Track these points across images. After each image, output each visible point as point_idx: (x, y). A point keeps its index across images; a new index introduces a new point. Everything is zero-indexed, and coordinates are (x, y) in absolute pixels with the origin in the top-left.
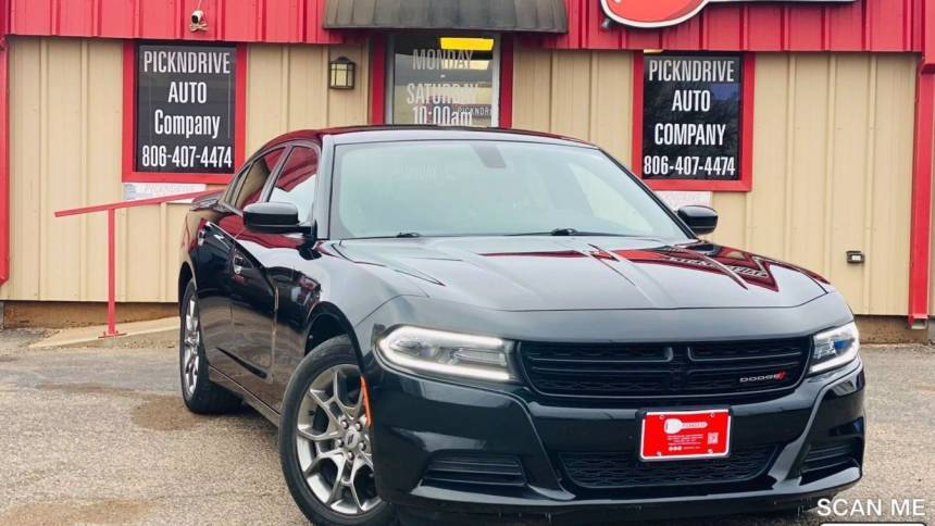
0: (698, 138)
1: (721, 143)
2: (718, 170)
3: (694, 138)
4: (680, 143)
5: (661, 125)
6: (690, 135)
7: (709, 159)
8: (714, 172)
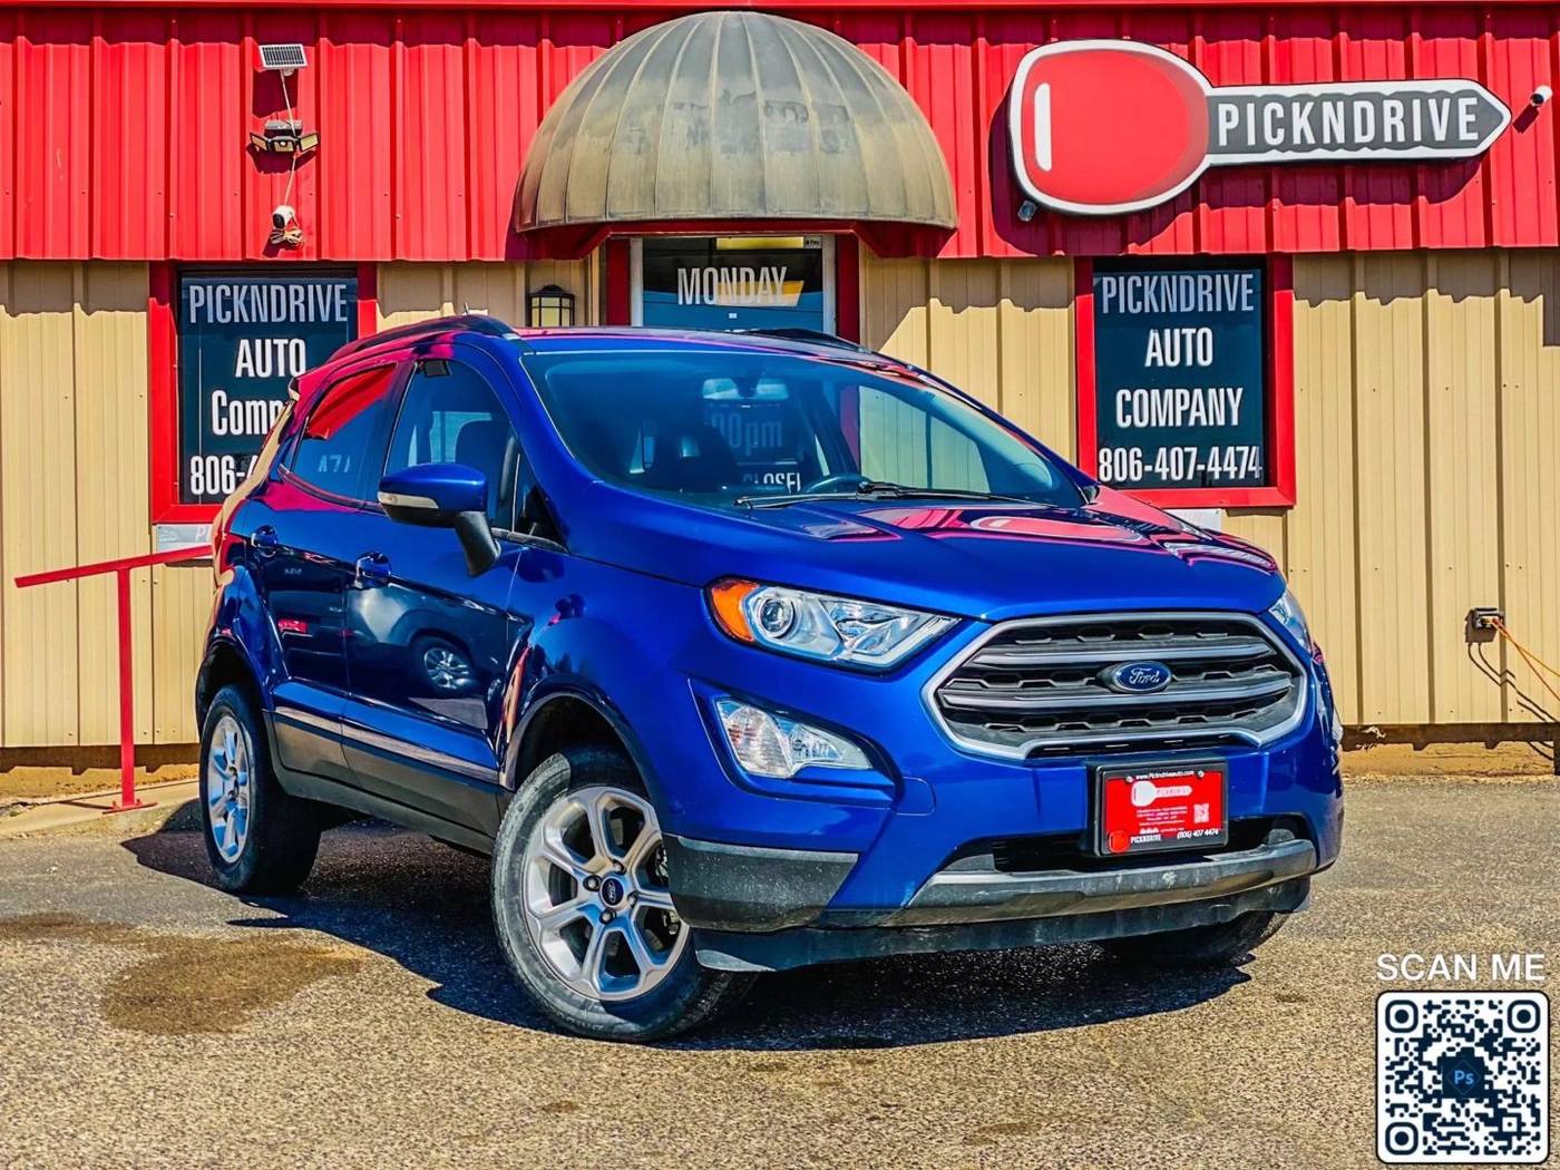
0: (1194, 414)
1: (1235, 422)
2: (1233, 469)
3: (1186, 414)
4: (1162, 423)
5: (1127, 393)
6: (1179, 409)
7: (1215, 450)
8: (1224, 474)
